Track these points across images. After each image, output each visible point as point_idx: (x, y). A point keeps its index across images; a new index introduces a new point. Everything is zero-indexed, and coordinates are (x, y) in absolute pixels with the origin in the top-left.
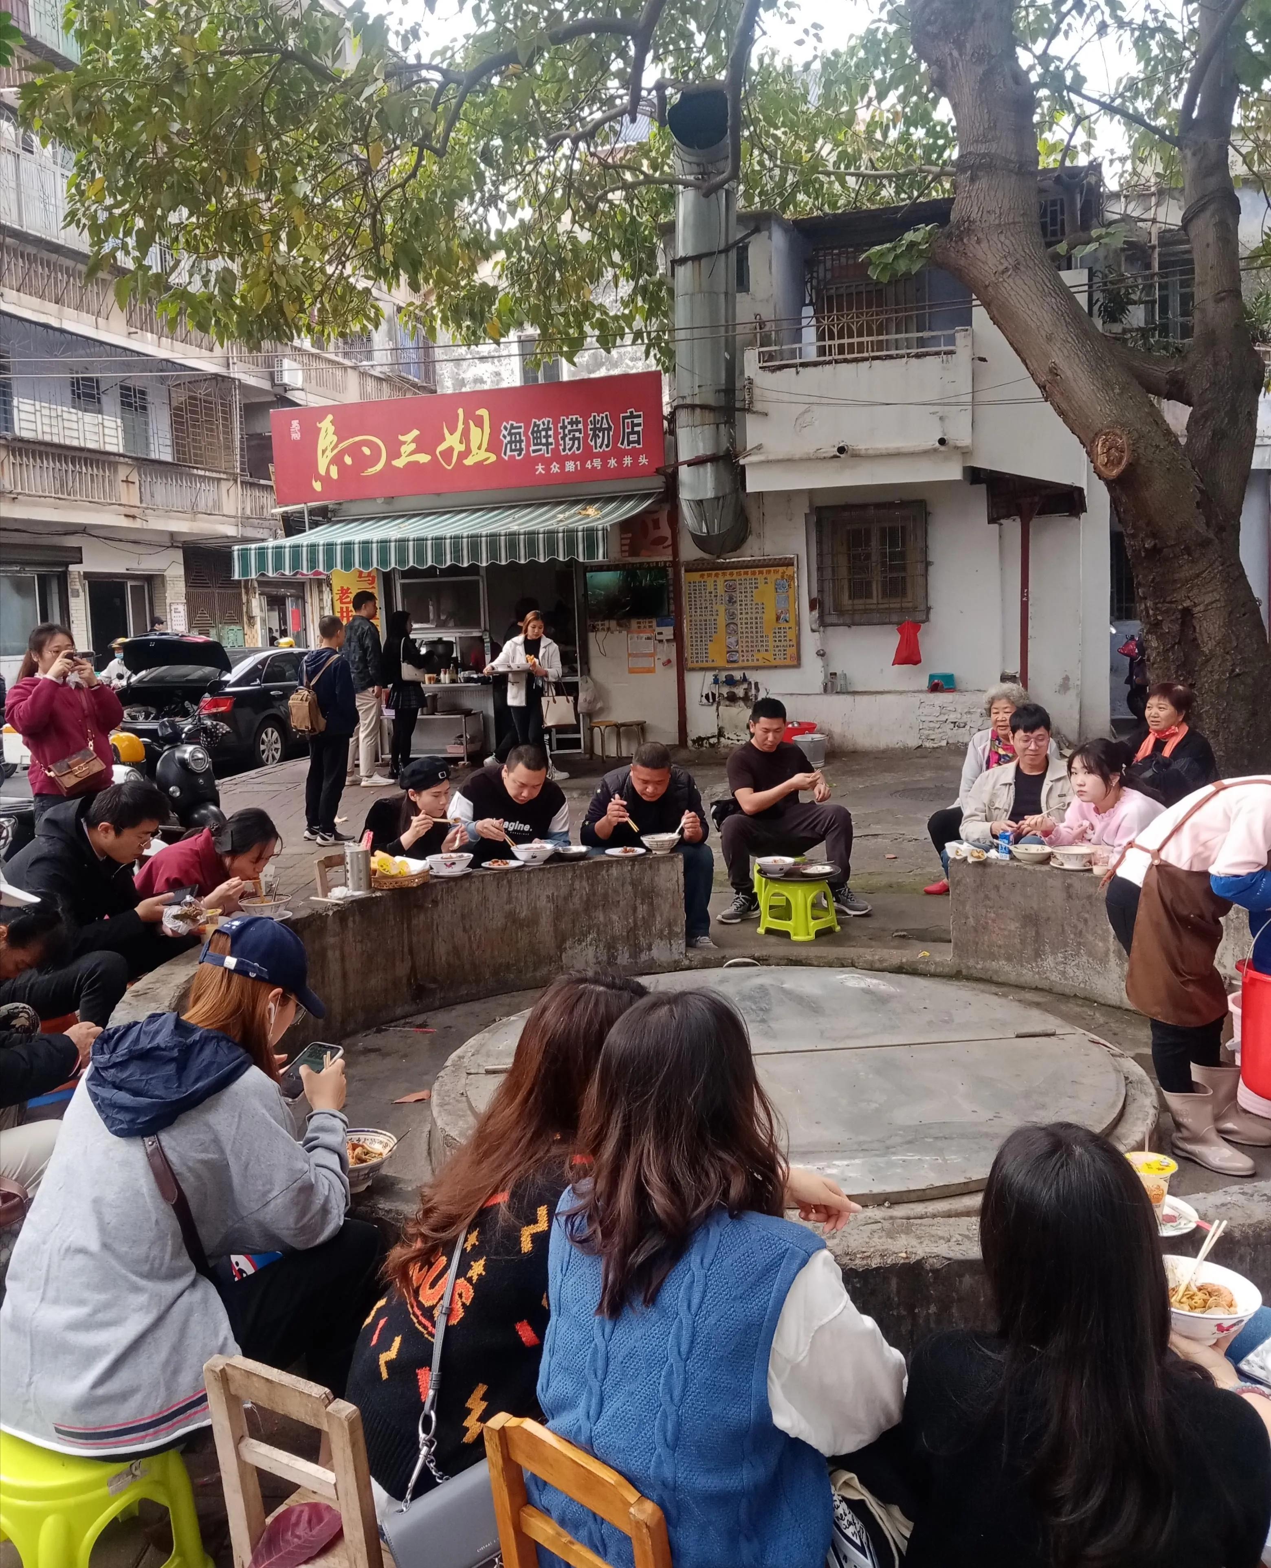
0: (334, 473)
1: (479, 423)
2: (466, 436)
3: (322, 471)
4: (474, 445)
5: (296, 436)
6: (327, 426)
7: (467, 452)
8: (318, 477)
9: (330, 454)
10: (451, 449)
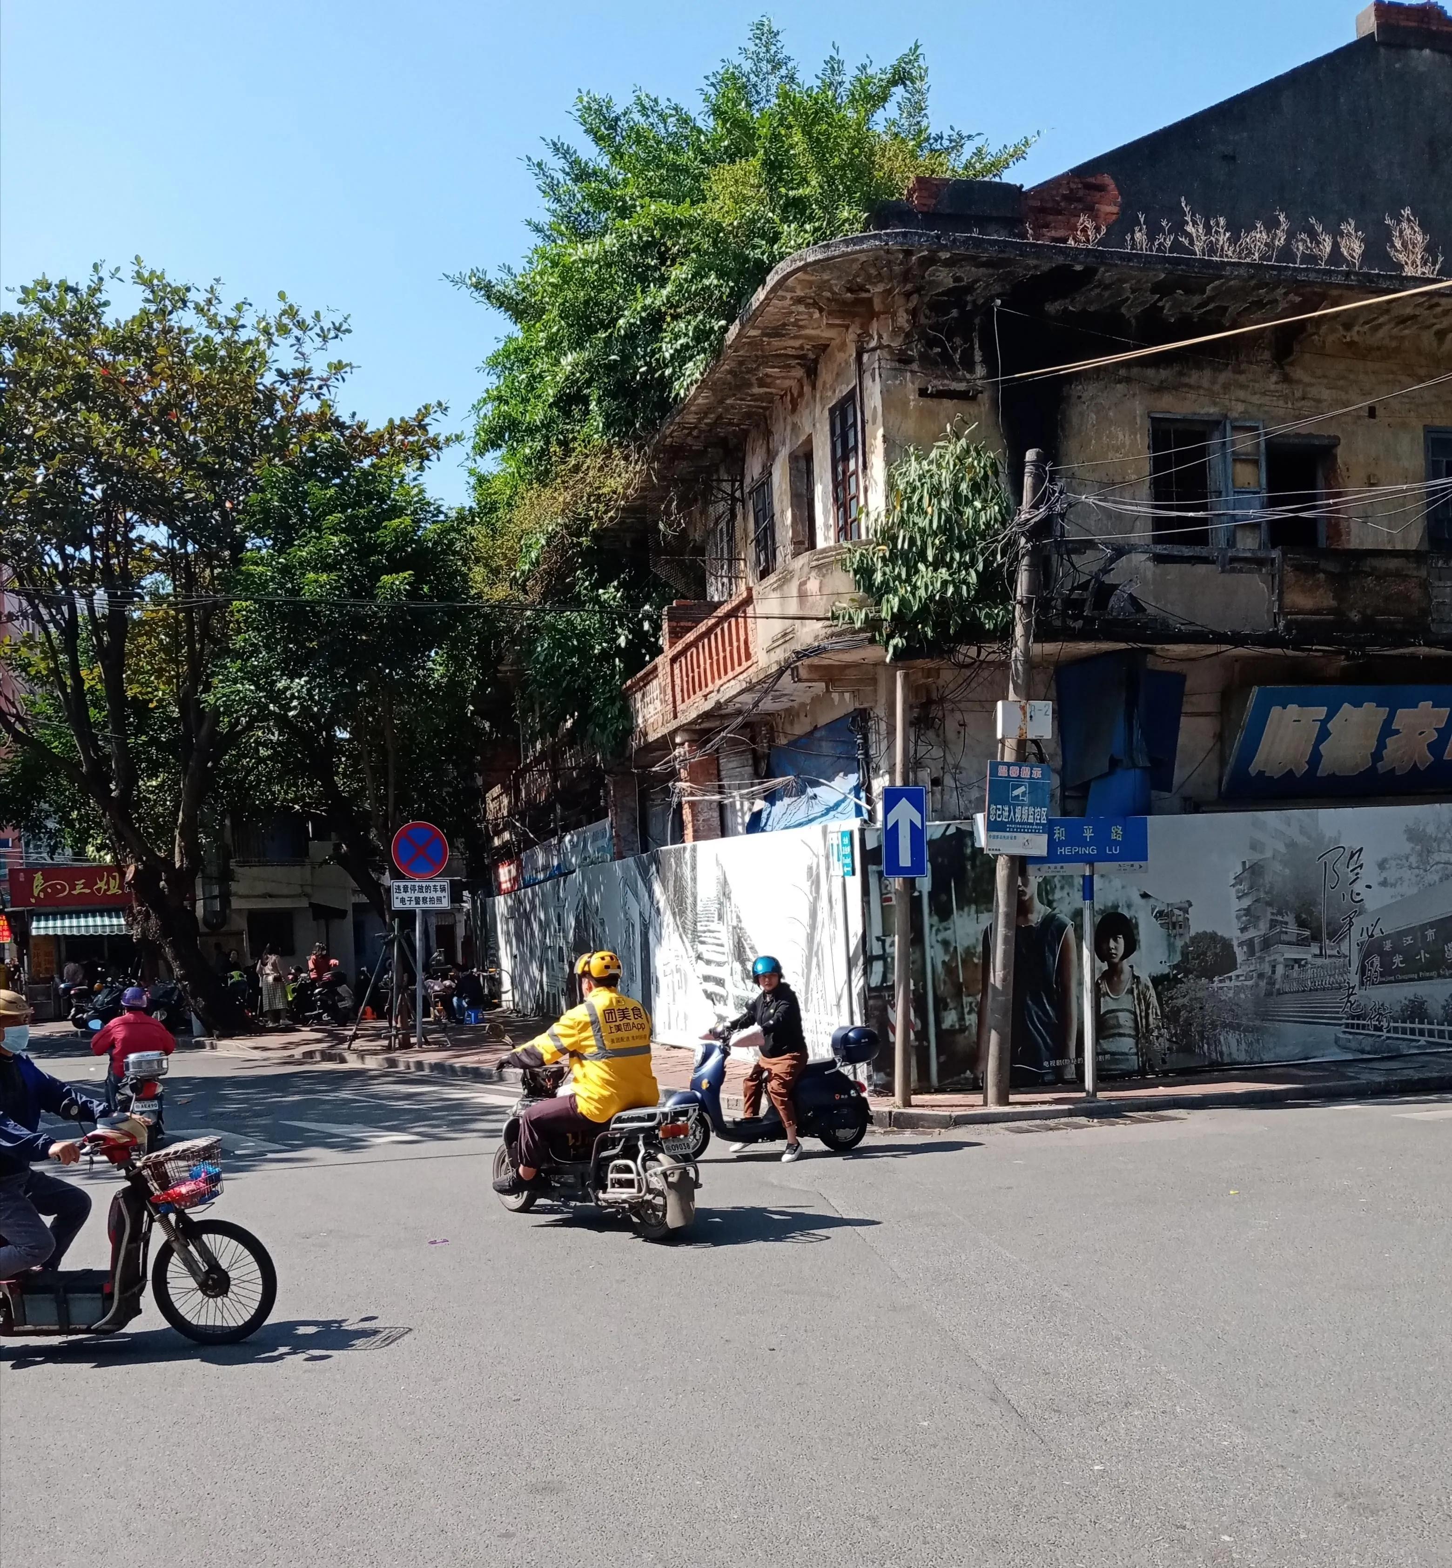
0: (42, 895)
1: (114, 878)
2: (108, 883)
3: (36, 894)
4: (111, 886)
5: (22, 879)
6: (38, 876)
7: (108, 889)
8: (33, 897)
9: (40, 888)
10: (100, 888)
